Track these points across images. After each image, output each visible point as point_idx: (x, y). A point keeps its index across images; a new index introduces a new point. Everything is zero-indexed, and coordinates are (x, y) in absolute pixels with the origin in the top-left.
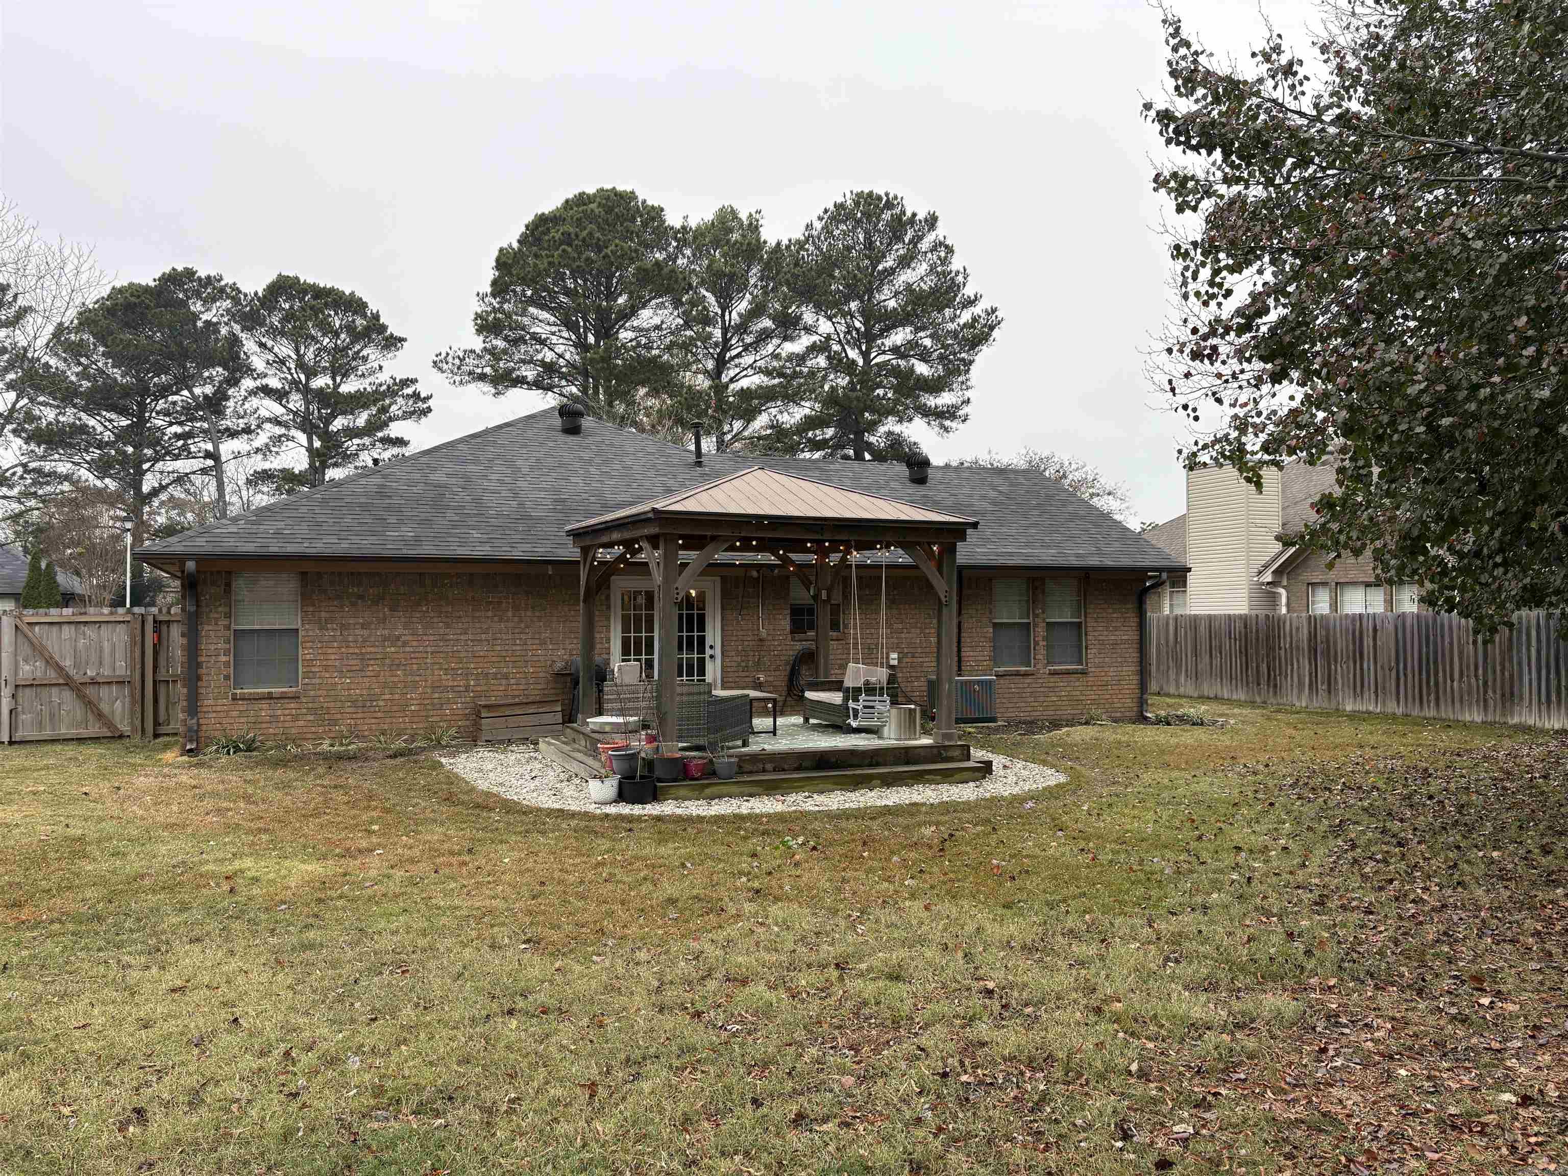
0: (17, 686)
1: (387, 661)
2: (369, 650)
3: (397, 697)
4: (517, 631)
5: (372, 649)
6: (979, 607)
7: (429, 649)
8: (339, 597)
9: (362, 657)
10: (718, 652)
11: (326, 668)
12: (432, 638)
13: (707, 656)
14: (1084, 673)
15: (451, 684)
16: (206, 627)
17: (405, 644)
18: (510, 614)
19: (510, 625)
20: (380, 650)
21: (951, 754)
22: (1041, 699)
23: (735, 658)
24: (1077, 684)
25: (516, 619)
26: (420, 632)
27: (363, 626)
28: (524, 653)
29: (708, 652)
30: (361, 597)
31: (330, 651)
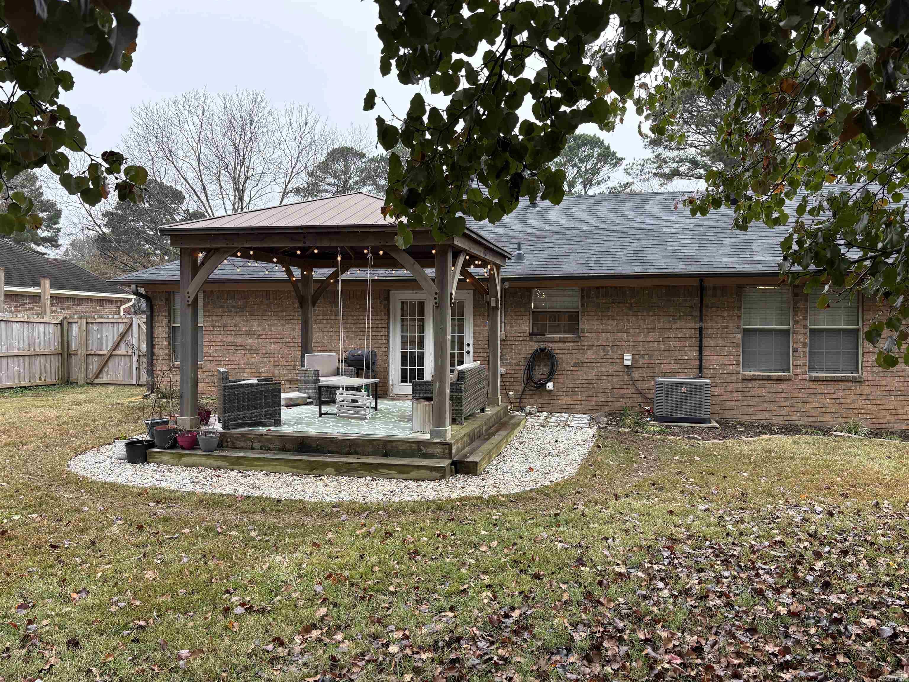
0: (139, 356)
1: (249, 348)
2: (238, 340)
3: (254, 371)
4: (325, 329)
5: (240, 340)
6: (726, 314)
7: (272, 341)
8: (222, 306)
9: (235, 345)
10: (471, 349)
11: (215, 350)
12: (273, 333)
13: (465, 351)
14: (856, 381)
15: (284, 363)
16: (157, 325)
17: (259, 337)
18: (321, 318)
19: (321, 325)
20: (244, 340)
21: (430, 450)
22: (800, 405)
23: (482, 354)
24: (847, 392)
25: (325, 322)
26: (267, 329)
27: (235, 325)
28: (329, 345)
29: (466, 349)
30: (234, 306)
31: (217, 340)
